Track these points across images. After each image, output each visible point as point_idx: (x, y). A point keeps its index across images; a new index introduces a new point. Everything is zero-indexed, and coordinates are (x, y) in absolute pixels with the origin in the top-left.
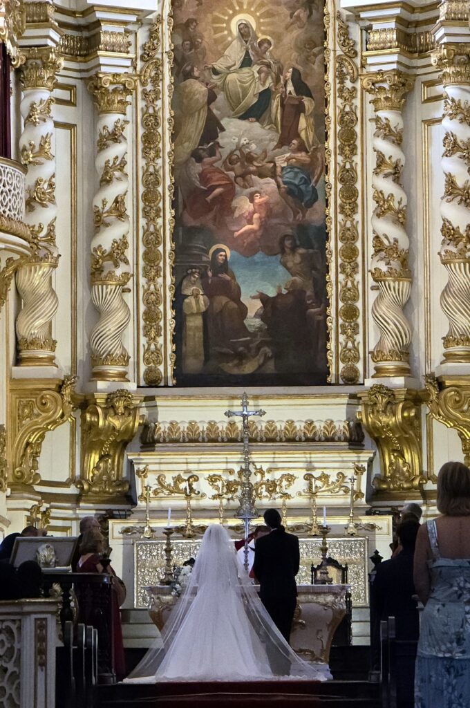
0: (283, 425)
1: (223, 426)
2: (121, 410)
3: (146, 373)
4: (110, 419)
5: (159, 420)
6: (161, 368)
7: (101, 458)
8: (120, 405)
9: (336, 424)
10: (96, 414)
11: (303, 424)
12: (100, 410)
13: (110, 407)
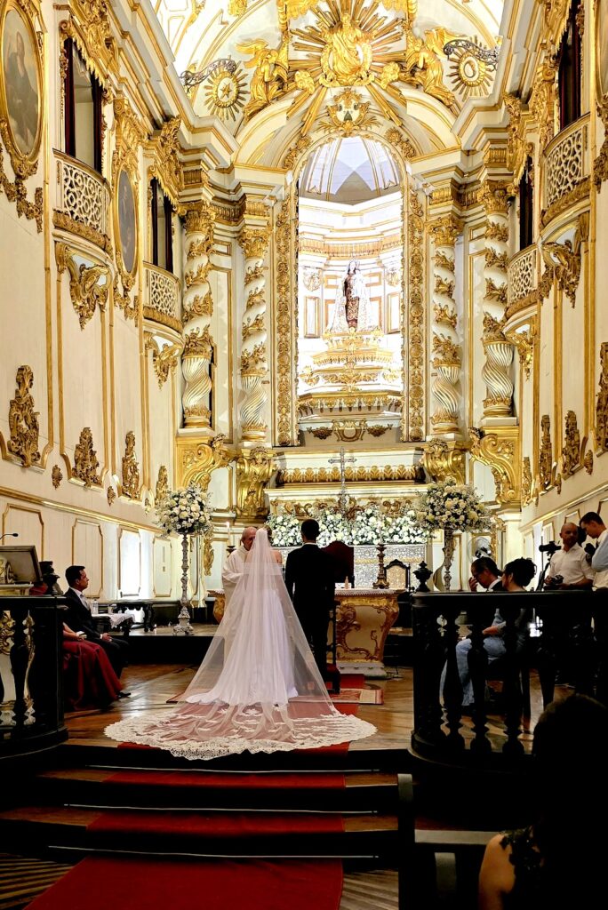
0: (370, 469)
1: (329, 471)
2: (260, 461)
3: (279, 438)
4: (252, 466)
5: (288, 467)
6: (290, 434)
7: (249, 493)
8: (259, 457)
9: (406, 468)
10: (243, 463)
11: (383, 469)
12: (245, 461)
13: (253, 460)
